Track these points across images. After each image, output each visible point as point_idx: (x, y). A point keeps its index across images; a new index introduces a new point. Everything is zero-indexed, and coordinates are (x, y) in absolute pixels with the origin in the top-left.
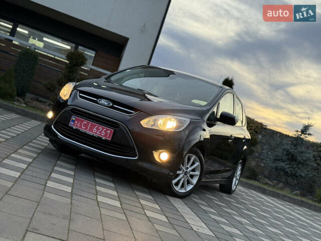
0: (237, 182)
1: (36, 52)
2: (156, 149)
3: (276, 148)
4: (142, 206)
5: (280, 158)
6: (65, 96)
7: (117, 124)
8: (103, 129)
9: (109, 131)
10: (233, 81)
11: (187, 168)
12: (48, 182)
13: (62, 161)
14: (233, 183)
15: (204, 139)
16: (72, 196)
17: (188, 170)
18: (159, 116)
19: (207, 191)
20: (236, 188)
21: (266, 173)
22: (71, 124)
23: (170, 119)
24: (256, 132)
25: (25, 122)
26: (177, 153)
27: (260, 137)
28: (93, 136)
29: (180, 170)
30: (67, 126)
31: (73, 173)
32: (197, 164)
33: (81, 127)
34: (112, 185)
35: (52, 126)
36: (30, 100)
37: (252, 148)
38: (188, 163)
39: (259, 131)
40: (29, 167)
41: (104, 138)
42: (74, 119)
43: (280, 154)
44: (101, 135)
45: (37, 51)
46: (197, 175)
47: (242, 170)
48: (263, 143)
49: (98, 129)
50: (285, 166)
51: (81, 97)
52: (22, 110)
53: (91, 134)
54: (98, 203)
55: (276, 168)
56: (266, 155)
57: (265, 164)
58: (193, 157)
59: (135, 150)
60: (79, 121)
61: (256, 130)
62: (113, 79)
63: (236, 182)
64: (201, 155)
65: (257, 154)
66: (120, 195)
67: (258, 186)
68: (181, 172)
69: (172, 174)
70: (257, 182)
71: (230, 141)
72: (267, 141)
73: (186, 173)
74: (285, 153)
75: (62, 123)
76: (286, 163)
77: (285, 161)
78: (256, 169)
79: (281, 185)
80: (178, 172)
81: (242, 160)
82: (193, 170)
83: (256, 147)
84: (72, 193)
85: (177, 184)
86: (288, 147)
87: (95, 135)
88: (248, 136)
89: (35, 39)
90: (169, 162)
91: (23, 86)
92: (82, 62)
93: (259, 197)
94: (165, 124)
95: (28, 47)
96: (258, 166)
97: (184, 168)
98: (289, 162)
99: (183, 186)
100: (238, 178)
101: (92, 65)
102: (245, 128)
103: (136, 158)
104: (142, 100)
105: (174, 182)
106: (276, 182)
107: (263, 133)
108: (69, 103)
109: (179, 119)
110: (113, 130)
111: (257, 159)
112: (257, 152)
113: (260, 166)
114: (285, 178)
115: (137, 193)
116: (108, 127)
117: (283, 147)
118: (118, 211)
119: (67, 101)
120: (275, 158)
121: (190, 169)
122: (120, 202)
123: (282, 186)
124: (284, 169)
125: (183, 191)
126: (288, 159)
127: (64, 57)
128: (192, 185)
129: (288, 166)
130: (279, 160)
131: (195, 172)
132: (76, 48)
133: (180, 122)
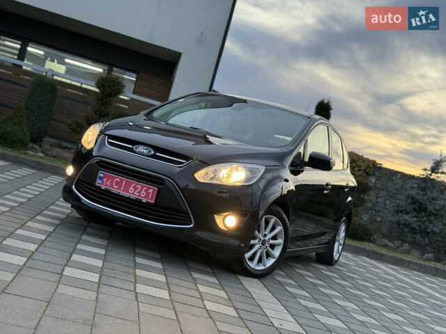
0: (341, 247)
1: (54, 80)
2: (219, 212)
3: (396, 194)
4: (201, 296)
5: (403, 209)
6: (88, 143)
7: (162, 179)
8: (143, 187)
9: (151, 190)
10: (330, 104)
11: (265, 235)
12: (66, 268)
13: (89, 234)
14: (335, 250)
15: (288, 191)
16: (99, 287)
18: (221, 165)
19: (299, 263)
20: (339, 256)
21: (384, 230)
22: (98, 182)
23: (237, 169)
24: (367, 173)
25: (41, 180)
26: (248, 216)
27: (373, 180)
28: (129, 198)
29: (254, 238)
30: (94, 185)
31: (103, 252)
32: (279, 228)
33: (112, 186)
34: (159, 265)
35: (73, 187)
36: (49, 147)
37: (362, 196)
38: (266, 228)
39: (371, 172)
40: (41, 248)
41: (144, 201)
42: (102, 175)
43: (403, 203)
44: (140, 196)
45: (55, 77)
46: (279, 245)
47: (347, 231)
48: (377, 188)
49: (135, 188)
50: (409, 219)
51: (111, 144)
52: (37, 162)
53: (127, 195)
54: (136, 296)
55: (398, 223)
56: (383, 205)
57: (382, 217)
58: (273, 220)
59: (189, 215)
60: (109, 178)
61: (367, 170)
62: (156, 114)
63: (338, 248)
64: (284, 216)
65: (370, 205)
66: (170, 282)
67: (373, 252)
68: (257, 241)
69: (243, 245)
70: (371, 245)
71: (325, 192)
72: (383, 185)
73: (264, 243)
74: (410, 201)
75: (85, 182)
76: (411, 215)
77: (410, 212)
78: (369, 226)
79: (406, 246)
80: (252, 242)
81: (346, 216)
82: (274, 238)
83: (368, 195)
84: (99, 283)
85: (252, 259)
86: (413, 192)
87: (132, 197)
88: (352, 182)
89: (54, 62)
90: (238, 229)
91: (38, 128)
92: (118, 90)
93: (374, 266)
94: (229, 176)
95: (44, 74)
96: (372, 221)
97: (260, 236)
98: (415, 213)
99: (260, 261)
100: (342, 242)
101: (133, 93)
102: (348, 171)
103: (191, 226)
104: (197, 143)
105: (247, 255)
106: (400, 242)
107: (377, 174)
108: (94, 154)
109: (251, 168)
110: (156, 189)
111: (370, 211)
112: (370, 202)
113: (375, 220)
114: (412, 236)
115: (196, 275)
116: (150, 185)
117: (406, 193)
118: (165, 305)
119: (92, 150)
120: (397, 208)
121: (269, 236)
122: (169, 290)
123: (408, 248)
124: (410, 224)
125: (261, 267)
126: (414, 210)
127: (93, 84)
128: (274, 258)
129: (414, 219)
130: (401, 212)
131: (277, 239)
132: (110, 71)
133: (251, 171)
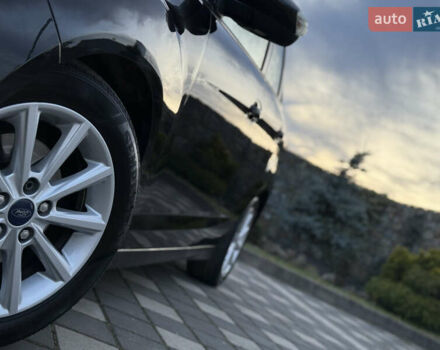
0: (236, 254)
5: (305, 208)
11: (32, 186)
17: (37, 199)
20: (231, 270)
32: (99, 171)
43: (306, 200)
47: (254, 224)
50: (312, 223)
58: (79, 130)
63: (233, 255)
64: (128, 127)
74: (316, 199)
76: (314, 217)
77: (314, 213)
81: (259, 196)
98: (319, 217)
106: (293, 252)
123: (304, 261)
124: (310, 230)
129: (317, 224)
130: (301, 211)
